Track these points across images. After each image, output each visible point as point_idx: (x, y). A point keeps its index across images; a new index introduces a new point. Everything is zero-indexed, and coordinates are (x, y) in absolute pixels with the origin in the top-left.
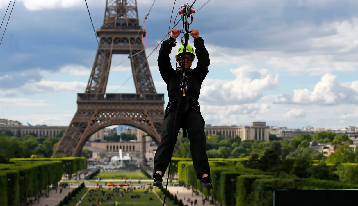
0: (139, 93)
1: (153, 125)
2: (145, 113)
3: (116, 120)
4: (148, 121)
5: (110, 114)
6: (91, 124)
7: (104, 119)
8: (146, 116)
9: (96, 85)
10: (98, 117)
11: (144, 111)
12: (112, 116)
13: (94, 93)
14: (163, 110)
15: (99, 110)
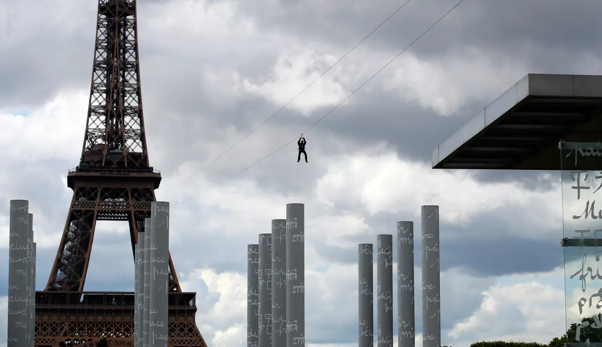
7: (82, 341)
10: (70, 337)
13: (63, 292)
14: (193, 324)
15: (72, 323)
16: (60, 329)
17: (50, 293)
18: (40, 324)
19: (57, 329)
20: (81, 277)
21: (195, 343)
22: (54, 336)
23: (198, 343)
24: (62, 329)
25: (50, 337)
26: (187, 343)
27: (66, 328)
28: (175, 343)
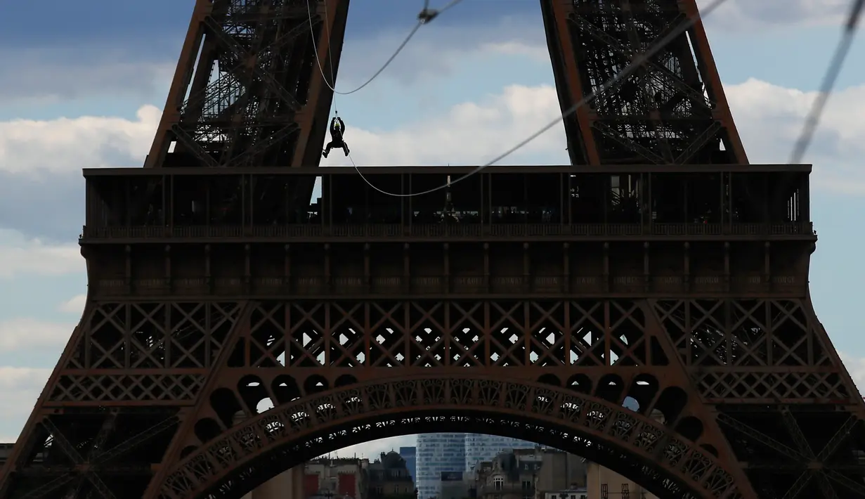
0: (595, 165)
1: (714, 435)
2: (653, 327)
3: (405, 391)
4: (672, 401)
5: (356, 344)
6: (205, 429)
7: (310, 386)
8: (660, 359)
9: (241, 102)
10: (256, 369)
11: (639, 315)
12: (375, 354)
13: (224, 169)
14: (799, 304)
15: (268, 305)
16: (215, 335)
17: (168, 177)
18: (128, 315)
19: (201, 335)
20: (302, 97)
21: (812, 389)
22: (187, 363)
23: (822, 389)
24: (220, 335)
25: (171, 371)
26: (771, 389)
27: (243, 329)
28: (720, 389)
